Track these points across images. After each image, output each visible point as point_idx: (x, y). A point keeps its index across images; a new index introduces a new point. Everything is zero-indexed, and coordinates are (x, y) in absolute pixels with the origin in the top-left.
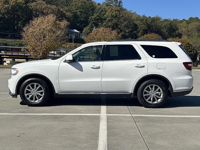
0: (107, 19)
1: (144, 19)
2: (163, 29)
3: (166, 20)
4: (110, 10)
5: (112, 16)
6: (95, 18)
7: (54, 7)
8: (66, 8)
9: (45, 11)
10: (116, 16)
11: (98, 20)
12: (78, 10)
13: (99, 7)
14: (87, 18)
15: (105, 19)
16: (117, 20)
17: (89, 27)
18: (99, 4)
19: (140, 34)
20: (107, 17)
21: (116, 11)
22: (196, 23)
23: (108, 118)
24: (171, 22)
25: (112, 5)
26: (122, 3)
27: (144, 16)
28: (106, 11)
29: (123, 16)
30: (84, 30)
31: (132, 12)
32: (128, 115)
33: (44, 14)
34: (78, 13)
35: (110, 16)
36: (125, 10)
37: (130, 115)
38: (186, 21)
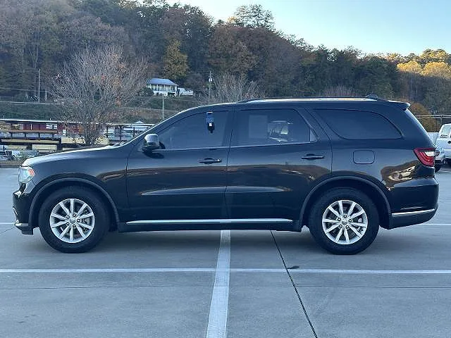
4: (245, 34)
7: (119, 29)
10: (259, 49)
12: (173, 37)
16: (261, 58)
18: (221, 22)
20: (240, 51)
21: (258, 36)
23: (233, 278)
26: (272, 18)
27: (322, 48)
29: (274, 49)
30: (188, 80)
31: (296, 39)
32: (280, 270)
36: (279, 34)
37: (285, 270)
38: (417, 58)
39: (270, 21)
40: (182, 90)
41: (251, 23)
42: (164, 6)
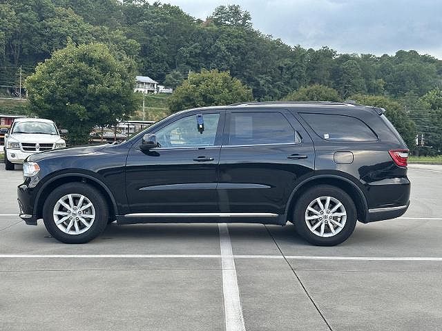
1: (298, 56)
3: (347, 57)
6: (191, 52)
13: (200, 27)
14: (173, 52)
18: (199, 21)
21: (237, 37)
23: (238, 263)
24: (359, 60)
25: (227, 22)
26: (250, 18)
27: (298, 49)
28: (215, 37)
29: (252, 49)
31: (273, 39)
32: (278, 257)
34: (154, 42)
35: (223, 48)
36: (256, 34)
37: (282, 257)
39: (248, 21)
40: (161, 88)
41: (229, 23)
42: (144, 5)
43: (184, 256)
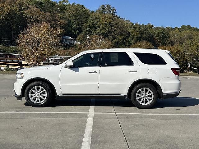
0: (101, 26)
1: (137, 27)
2: (156, 36)
3: (159, 28)
4: (103, 17)
5: (106, 24)
6: (89, 25)
7: (48, 14)
8: (61, 16)
9: (39, 18)
10: (110, 24)
11: (91, 27)
12: (72, 18)
13: (93, 14)
14: (81, 25)
15: (99, 27)
16: (110, 28)
17: (83, 35)
18: (93, 12)
19: (133, 42)
20: (101, 25)
21: (109, 18)
22: (188, 31)
23: (95, 116)
24: (164, 30)
25: (105, 12)
26: (115, 11)
27: (137, 24)
28: (100, 19)
29: (116, 24)
30: (78, 37)
31: (126, 20)
33: (38, 21)
34: (73, 21)
35: (103, 23)
36: (118, 18)
37: (115, 113)
38: (179, 29)
41: (106, 13)
42: (68, 5)
43: (73, 113)
